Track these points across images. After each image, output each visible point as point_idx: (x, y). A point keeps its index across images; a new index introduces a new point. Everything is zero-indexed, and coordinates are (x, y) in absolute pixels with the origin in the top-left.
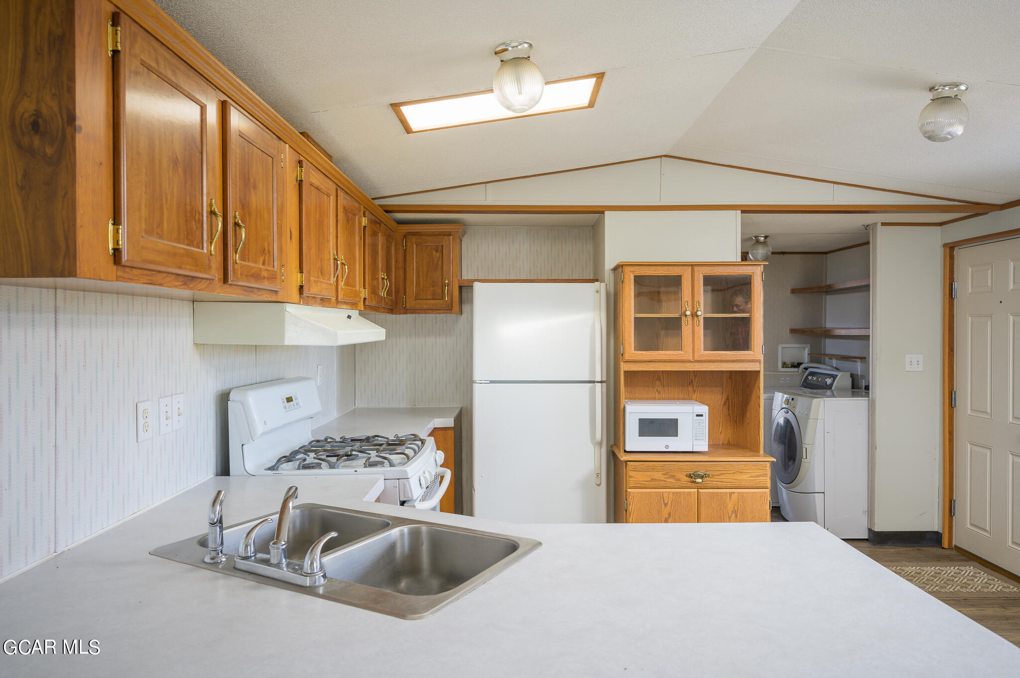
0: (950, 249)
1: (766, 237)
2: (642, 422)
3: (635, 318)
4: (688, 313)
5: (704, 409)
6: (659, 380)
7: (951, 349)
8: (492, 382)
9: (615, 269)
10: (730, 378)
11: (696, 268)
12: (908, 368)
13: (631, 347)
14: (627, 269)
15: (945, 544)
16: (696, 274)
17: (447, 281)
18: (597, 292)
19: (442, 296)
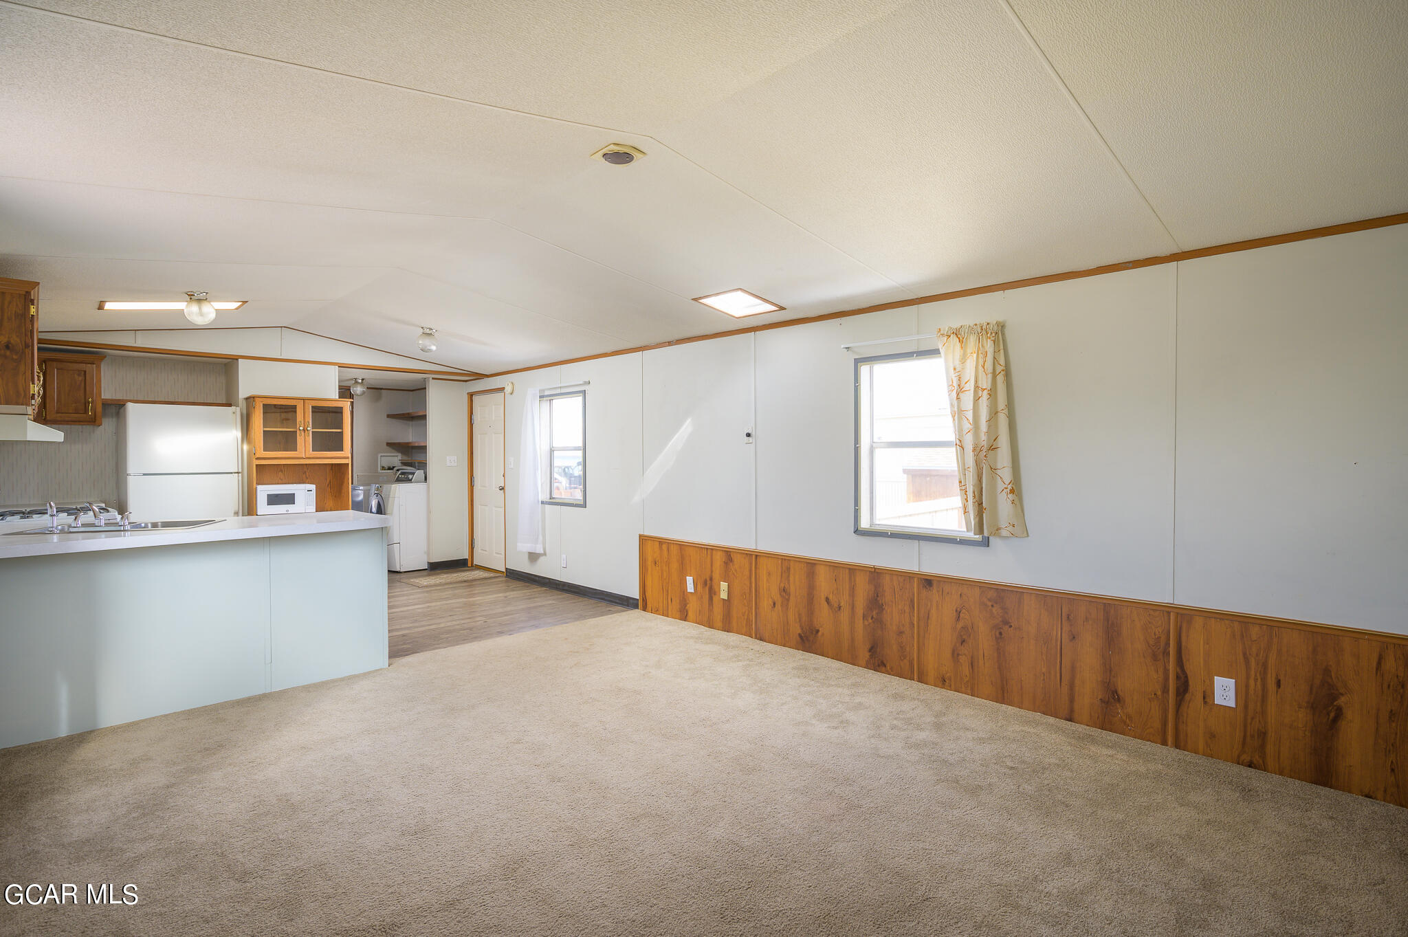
0: (471, 395)
1: (363, 380)
2: (269, 496)
3: (264, 431)
4: (301, 428)
5: (313, 487)
6: (281, 471)
7: (472, 453)
8: (144, 475)
9: (247, 399)
10: (332, 469)
11: (306, 401)
12: (448, 464)
13: (260, 449)
14: (257, 399)
15: (469, 565)
16: (306, 405)
17: (90, 400)
18: (234, 413)
19: (85, 411)
